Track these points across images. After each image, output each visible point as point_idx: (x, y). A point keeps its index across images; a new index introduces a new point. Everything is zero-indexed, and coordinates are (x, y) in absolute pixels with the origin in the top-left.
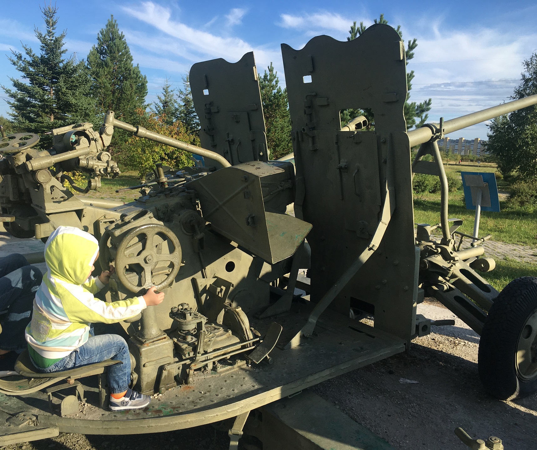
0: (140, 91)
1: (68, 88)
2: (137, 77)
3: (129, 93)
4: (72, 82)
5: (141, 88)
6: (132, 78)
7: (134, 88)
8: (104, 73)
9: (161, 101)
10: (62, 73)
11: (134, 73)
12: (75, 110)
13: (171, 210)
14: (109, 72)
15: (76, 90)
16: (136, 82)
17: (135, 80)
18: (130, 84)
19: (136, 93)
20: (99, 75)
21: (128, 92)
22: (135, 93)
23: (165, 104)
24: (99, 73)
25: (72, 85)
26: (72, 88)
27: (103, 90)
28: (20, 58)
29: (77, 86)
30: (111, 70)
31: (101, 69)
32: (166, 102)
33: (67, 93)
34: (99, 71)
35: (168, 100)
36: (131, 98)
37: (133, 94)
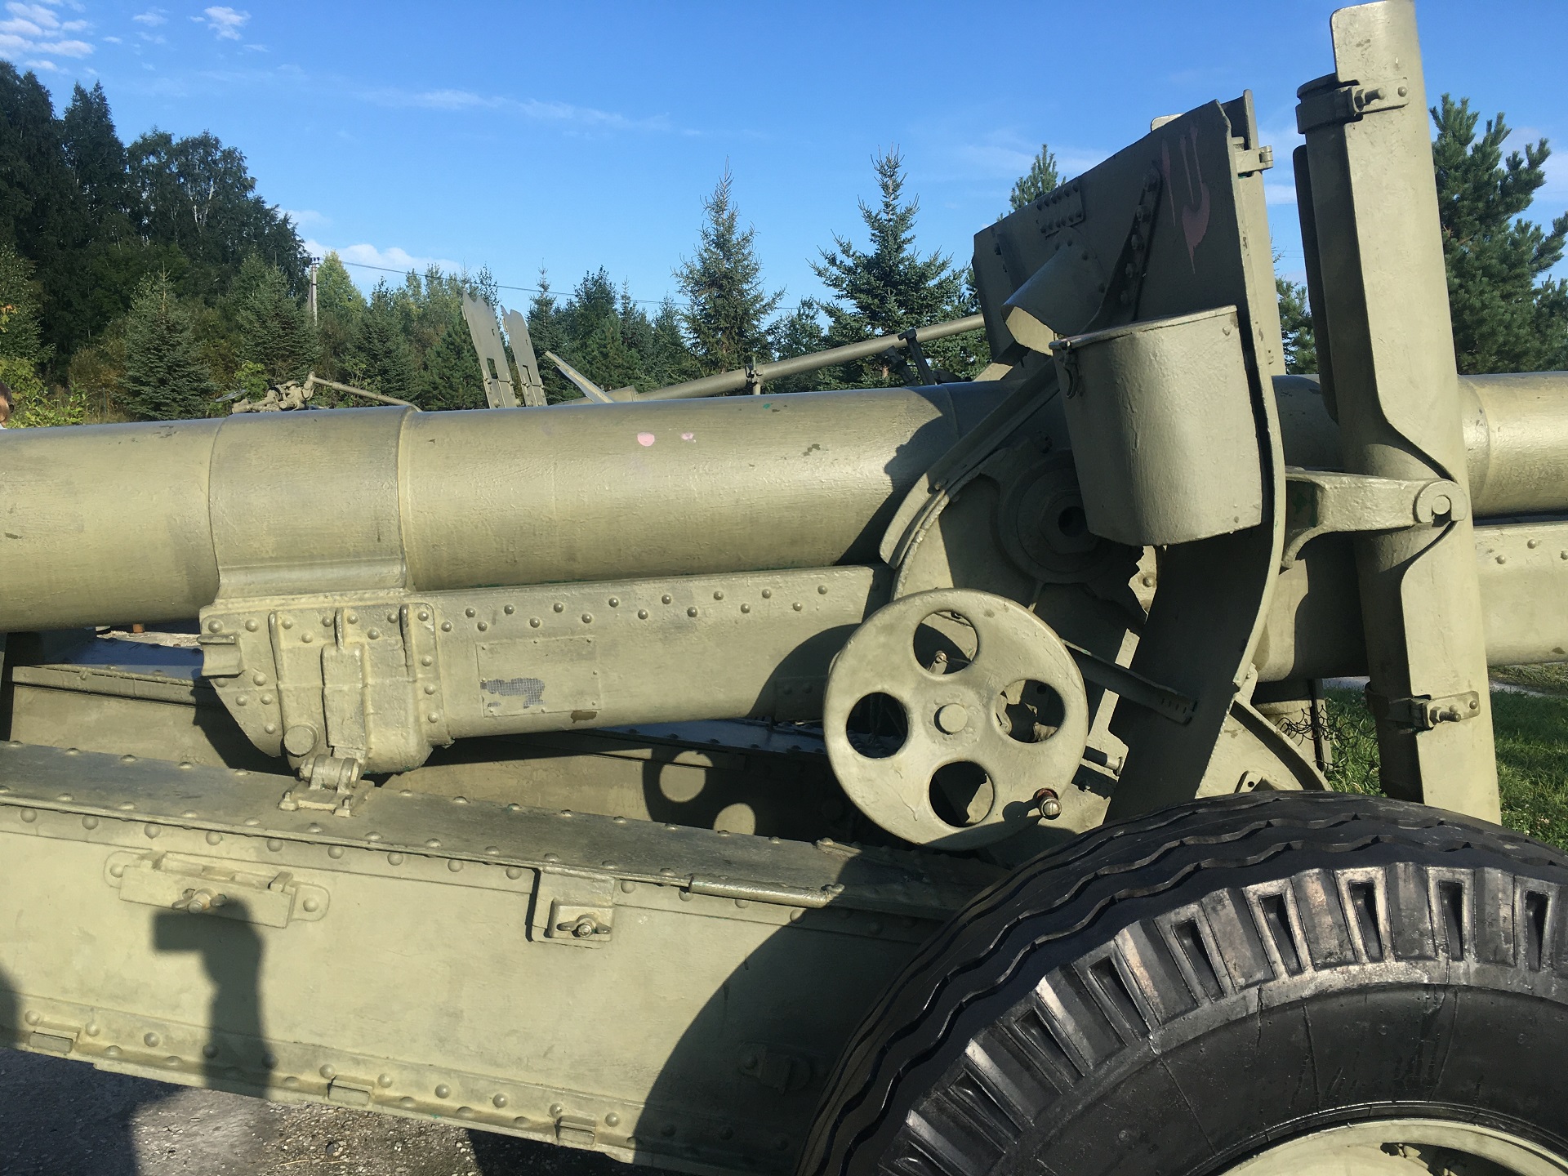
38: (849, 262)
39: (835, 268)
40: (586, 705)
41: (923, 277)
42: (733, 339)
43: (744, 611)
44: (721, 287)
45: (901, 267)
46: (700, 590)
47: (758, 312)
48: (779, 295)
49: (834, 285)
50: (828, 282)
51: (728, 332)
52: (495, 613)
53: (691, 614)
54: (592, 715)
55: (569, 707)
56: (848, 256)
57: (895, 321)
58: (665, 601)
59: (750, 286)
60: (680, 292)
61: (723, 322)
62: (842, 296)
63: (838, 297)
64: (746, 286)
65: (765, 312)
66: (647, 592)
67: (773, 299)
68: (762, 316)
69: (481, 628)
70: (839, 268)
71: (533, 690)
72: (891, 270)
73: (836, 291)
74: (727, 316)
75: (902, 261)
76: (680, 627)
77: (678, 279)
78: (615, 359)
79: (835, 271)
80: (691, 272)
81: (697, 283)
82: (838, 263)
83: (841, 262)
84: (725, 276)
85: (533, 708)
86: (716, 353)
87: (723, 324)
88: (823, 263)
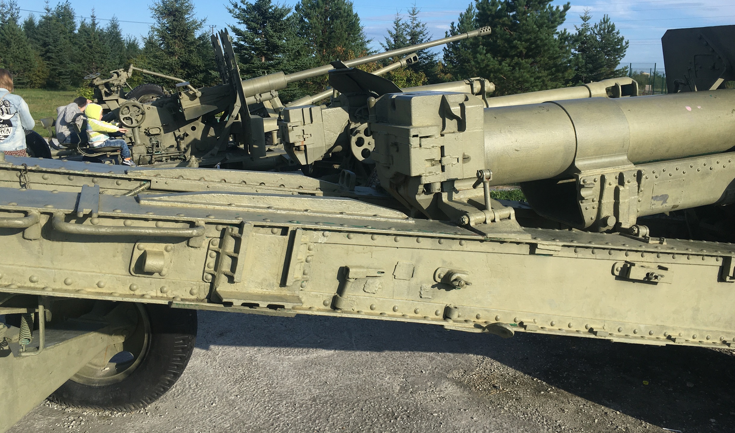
0: (351, 29)
2: (347, 16)
5: (353, 26)
6: (342, 17)
7: (345, 26)
10: (271, 18)
11: (345, 12)
12: (282, 50)
14: (320, 13)
16: (347, 20)
17: (346, 19)
18: (341, 23)
21: (338, 31)
24: (310, 14)
26: (281, 30)
27: (314, 30)
28: (236, 6)
30: (323, 10)
31: (312, 11)
33: (274, 36)
34: (310, 12)
36: (341, 36)
38: (244, 7)
39: (237, 9)
40: (677, 203)
41: (282, 15)
42: (181, 41)
43: (724, 167)
44: (174, 16)
45: (270, 10)
46: (714, 159)
47: (194, 29)
48: (204, 21)
49: (238, 18)
50: (235, 16)
51: (179, 38)
52: (660, 172)
53: (711, 169)
54: (677, 206)
55: (673, 204)
56: (244, 4)
57: (270, 36)
58: (705, 165)
59: (189, 16)
60: (152, 17)
61: (177, 33)
62: (241, 23)
63: (239, 23)
64: (186, 16)
65: (197, 29)
66: (701, 161)
67: (201, 23)
68: (195, 30)
69: (656, 177)
70: (239, 9)
71: (664, 198)
72: (266, 12)
73: (238, 20)
74: (179, 30)
75: (271, 7)
76: (707, 174)
77: (151, 11)
78: (96, 49)
79: (237, 11)
80: (158, 8)
81: (162, 14)
82: (238, 7)
83: (240, 7)
84: (177, 10)
85: (664, 205)
86: (174, 48)
87: (177, 34)
88: (232, 7)
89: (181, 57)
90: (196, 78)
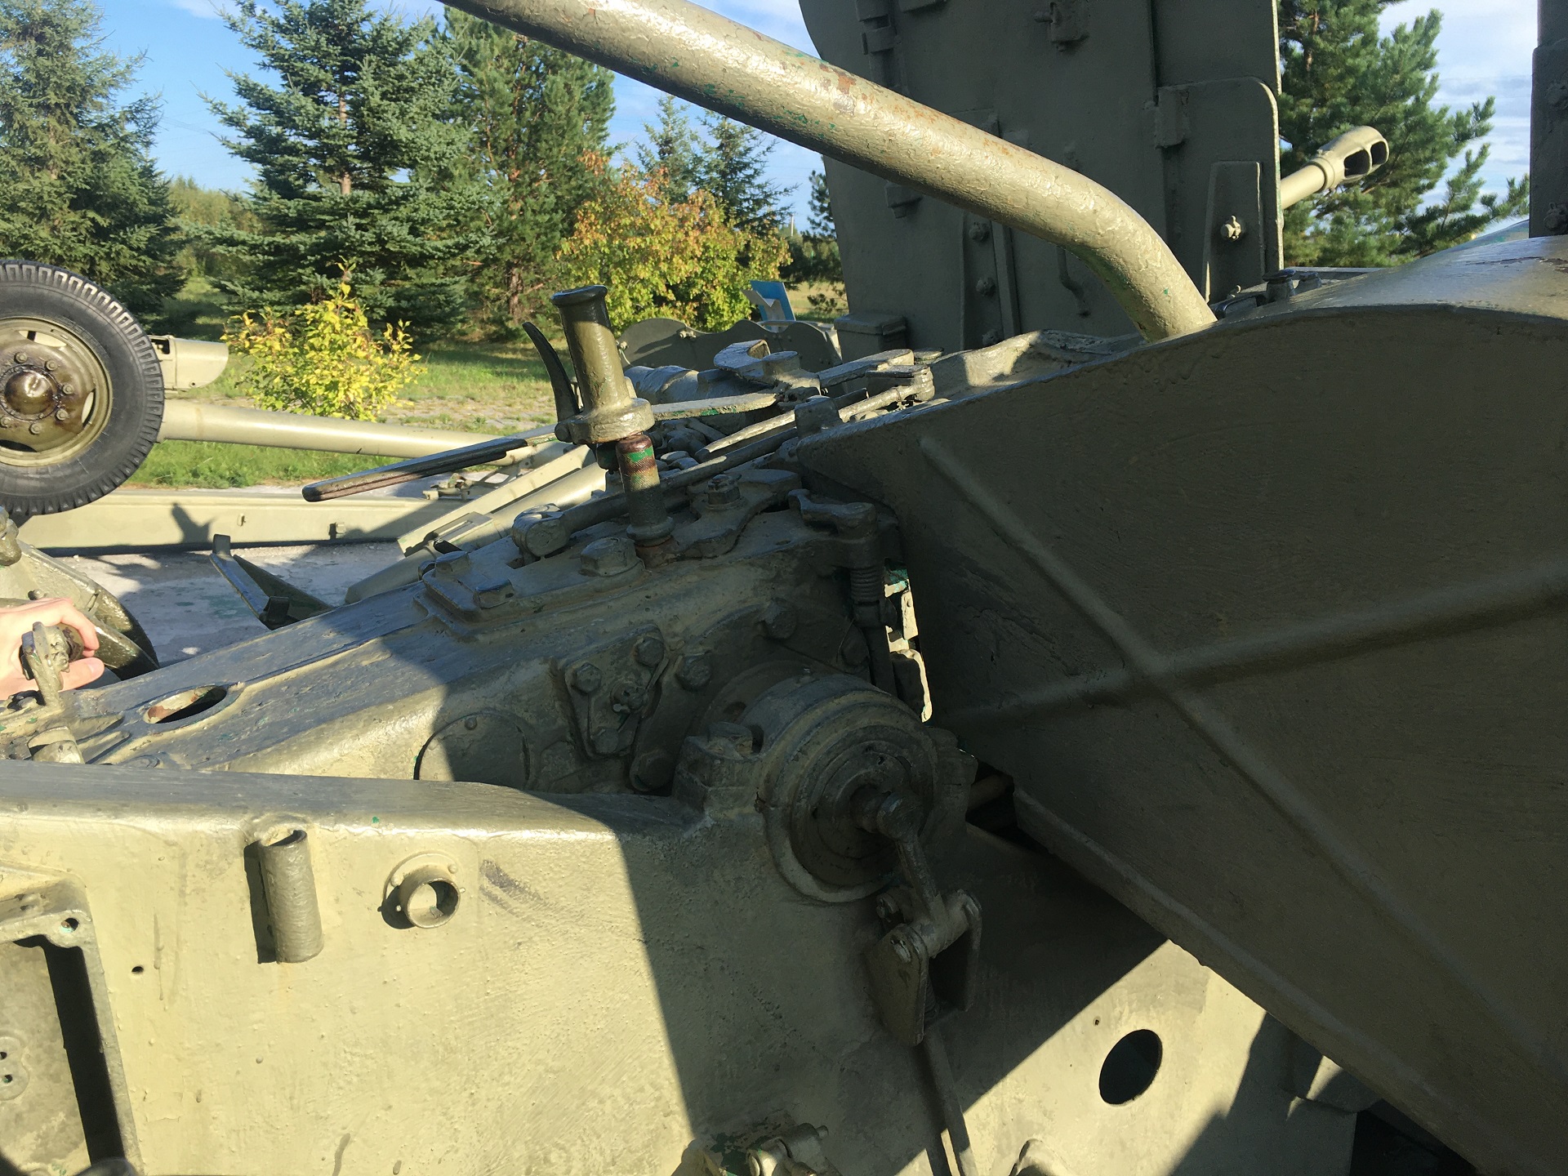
0: (595, 106)
1: (389, 96)
3: (564, 112)
4: (401, 77)
5: (597, 96)
7: (578, 96)
8: (492, 50)
9: (654, 138)
10: (368, 52)
12: (410, 159)
13: (683, 683)
14: (505, 51)
15: (411, 101)
16: (582, 78)
17: (578, 72)
18: (566, 85)
19: (582, 109)
20: (478, 57)
21: (560, 108)
22: (580, 111)
23: (666, 146)
24: (476, 52)
25: (399, 88)
26: (400, 94)
27: (490, 103)
28: (249, 8)
29: (412, 89)
30: (513, 44)
31: (482, 40)
32: (668, 142)
33: (386, 112)
34: (478, 46)
35: (672, 134)
36: (568, 125)
37: (574, 112)
89: (69, 174)
90: (124, 242)
